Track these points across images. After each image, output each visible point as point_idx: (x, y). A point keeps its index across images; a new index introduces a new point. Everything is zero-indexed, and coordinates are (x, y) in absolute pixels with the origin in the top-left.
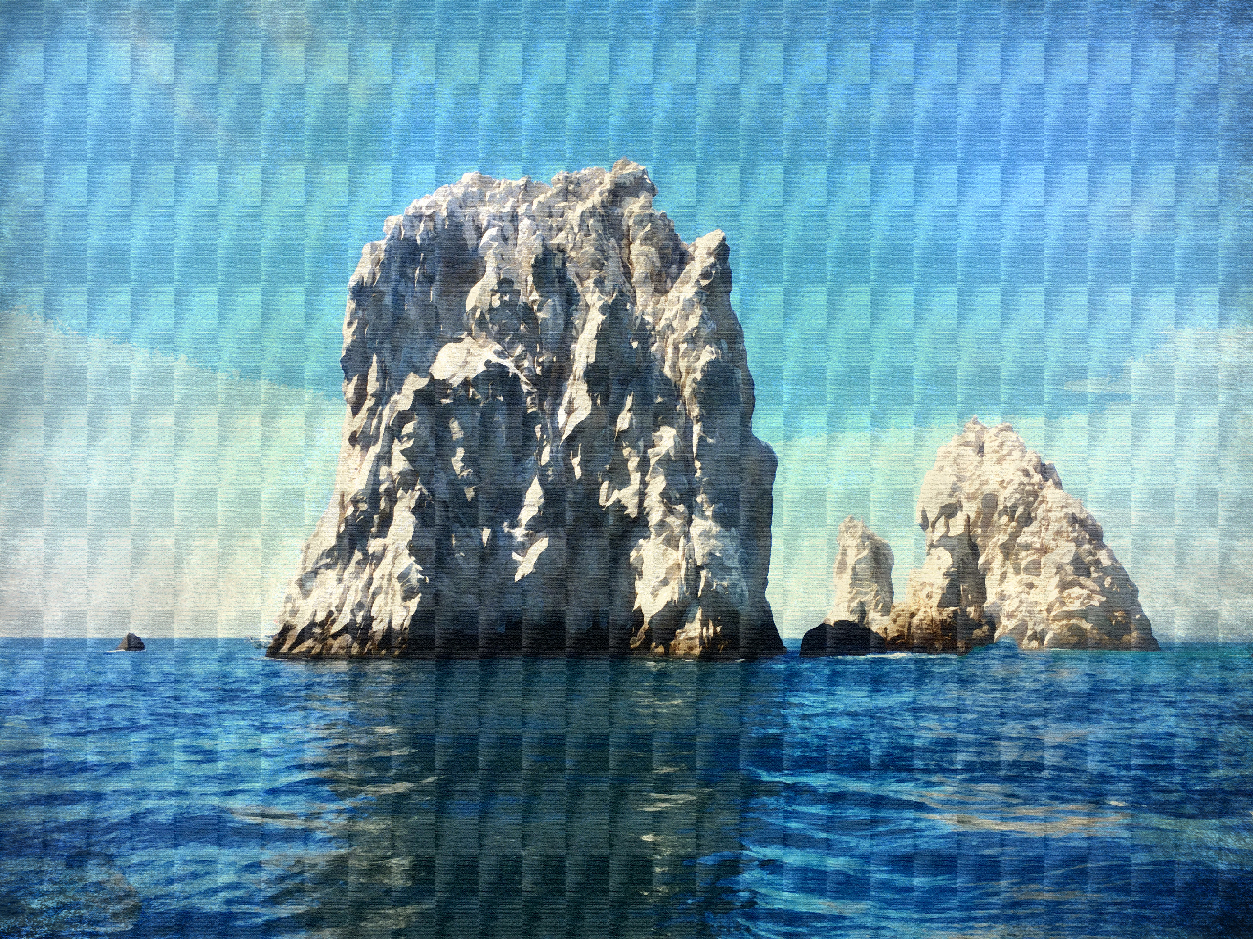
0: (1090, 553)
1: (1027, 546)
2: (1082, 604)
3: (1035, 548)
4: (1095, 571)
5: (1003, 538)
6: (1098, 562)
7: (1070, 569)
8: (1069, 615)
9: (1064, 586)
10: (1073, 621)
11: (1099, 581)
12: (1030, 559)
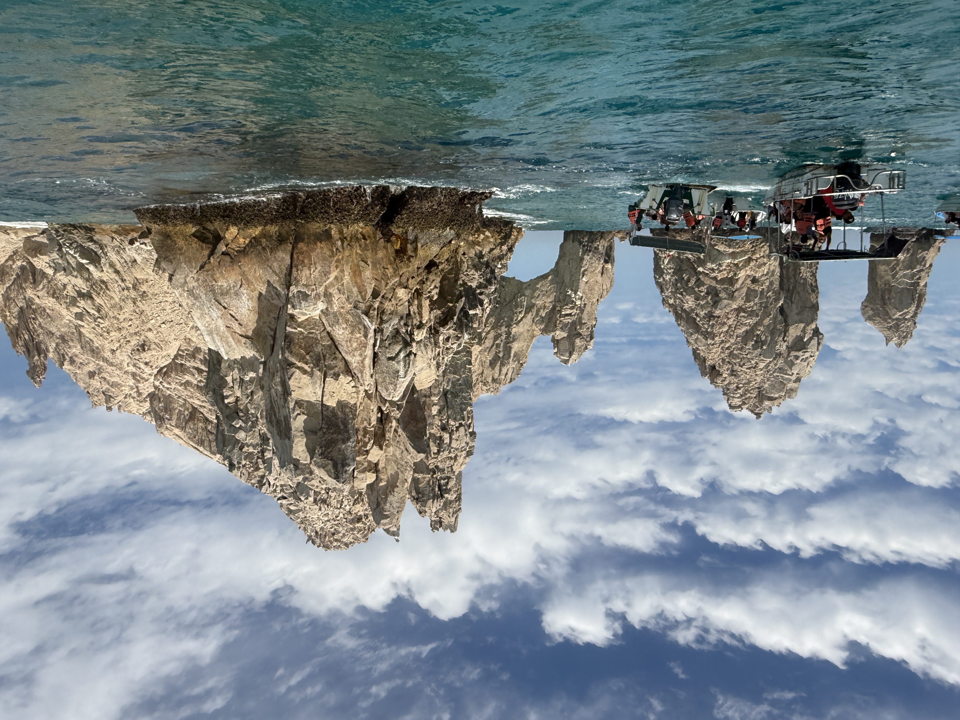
0: (702, 307)
1: (752, 314)
2: (720, 265)
3: (745, 312)
4: (701, 292)
5: (767, 321)
6: (697, 299)
7: (723, 295)
8: (733, 255)
9: (731, 281)
10: (731, 250)
11: (699, 283)
12: (752, 304)
